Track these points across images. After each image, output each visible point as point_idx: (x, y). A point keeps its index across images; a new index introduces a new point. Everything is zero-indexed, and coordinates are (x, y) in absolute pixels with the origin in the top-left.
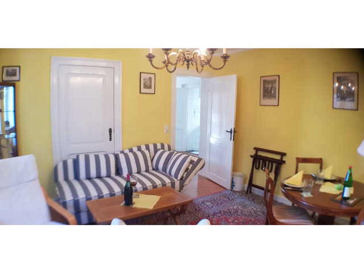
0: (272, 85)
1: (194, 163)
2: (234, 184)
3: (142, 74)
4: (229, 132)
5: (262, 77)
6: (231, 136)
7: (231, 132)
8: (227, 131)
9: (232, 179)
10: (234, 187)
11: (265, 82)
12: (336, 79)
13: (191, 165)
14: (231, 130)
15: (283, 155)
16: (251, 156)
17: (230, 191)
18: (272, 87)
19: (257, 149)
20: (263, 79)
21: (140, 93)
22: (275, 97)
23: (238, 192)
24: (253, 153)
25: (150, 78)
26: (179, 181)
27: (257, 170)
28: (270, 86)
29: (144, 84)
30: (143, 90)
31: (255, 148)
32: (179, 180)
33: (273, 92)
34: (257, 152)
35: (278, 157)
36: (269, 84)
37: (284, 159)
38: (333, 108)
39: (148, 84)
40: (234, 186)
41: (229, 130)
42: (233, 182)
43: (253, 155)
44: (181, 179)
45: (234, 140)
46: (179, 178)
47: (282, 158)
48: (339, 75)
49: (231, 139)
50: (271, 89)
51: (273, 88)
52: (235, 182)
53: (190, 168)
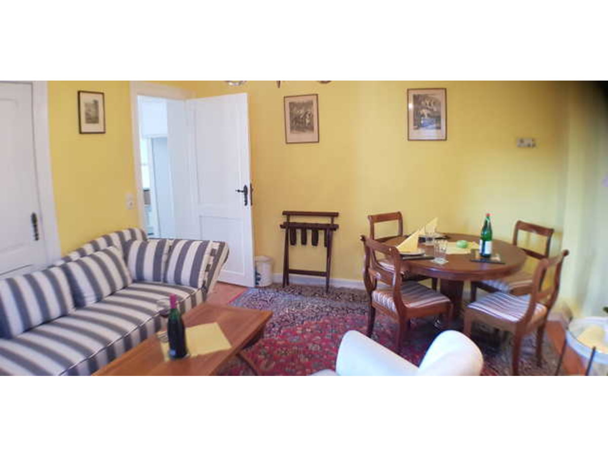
0: (305, 110)
1: (216, 253)
2: (259, 276)
3: (81, 94)
4: (242, 192)
5: (287, 97)
6: (246, 197)
7: (245, 191)
8: (239, 191)
9: (256, 268)
10: (259, 282)
11: (292, 105)
12: (411, 98)
13: (212, 258)
14: (246, 187)
15: (334, 215)
16: (282, 226)
17: (255, 290)
18: (306, 113)
19: (288, 214)
20: (288, 101)
21: (81, 133)
22: (312, 129)
23: (269, 287)
24: (283, 219)
25: (96, 102)
26: (200, 291)
27: (293, 246)
28: (302, 112)
29: (87, 114)
30: (86, 127)
31: (285, 213)
32: (201, 288)
33: (308, 121)
34: (288, 219)
35: (326, 221)
36: (301, 108)
37: (335, 223)
38: (409, 140)
39: (92, 114)
40: (259, 279)
41: (242, 189)
42: (256, 274)
43: (282, 223)
44: (203, 286)
45: (252, 204)
46: (200, 285)
47: (332, 221)
48: (416, 93)
49: (246, 204)
50: (305, 116)
51: (307, 116)
52: (261, 274)
53: (211, 263)
